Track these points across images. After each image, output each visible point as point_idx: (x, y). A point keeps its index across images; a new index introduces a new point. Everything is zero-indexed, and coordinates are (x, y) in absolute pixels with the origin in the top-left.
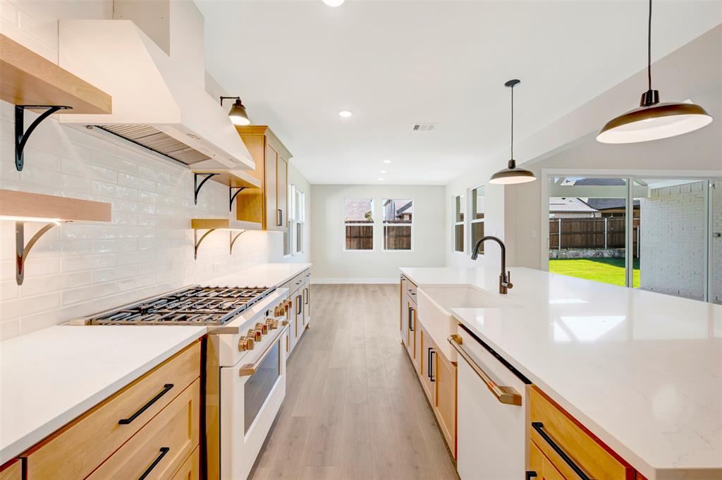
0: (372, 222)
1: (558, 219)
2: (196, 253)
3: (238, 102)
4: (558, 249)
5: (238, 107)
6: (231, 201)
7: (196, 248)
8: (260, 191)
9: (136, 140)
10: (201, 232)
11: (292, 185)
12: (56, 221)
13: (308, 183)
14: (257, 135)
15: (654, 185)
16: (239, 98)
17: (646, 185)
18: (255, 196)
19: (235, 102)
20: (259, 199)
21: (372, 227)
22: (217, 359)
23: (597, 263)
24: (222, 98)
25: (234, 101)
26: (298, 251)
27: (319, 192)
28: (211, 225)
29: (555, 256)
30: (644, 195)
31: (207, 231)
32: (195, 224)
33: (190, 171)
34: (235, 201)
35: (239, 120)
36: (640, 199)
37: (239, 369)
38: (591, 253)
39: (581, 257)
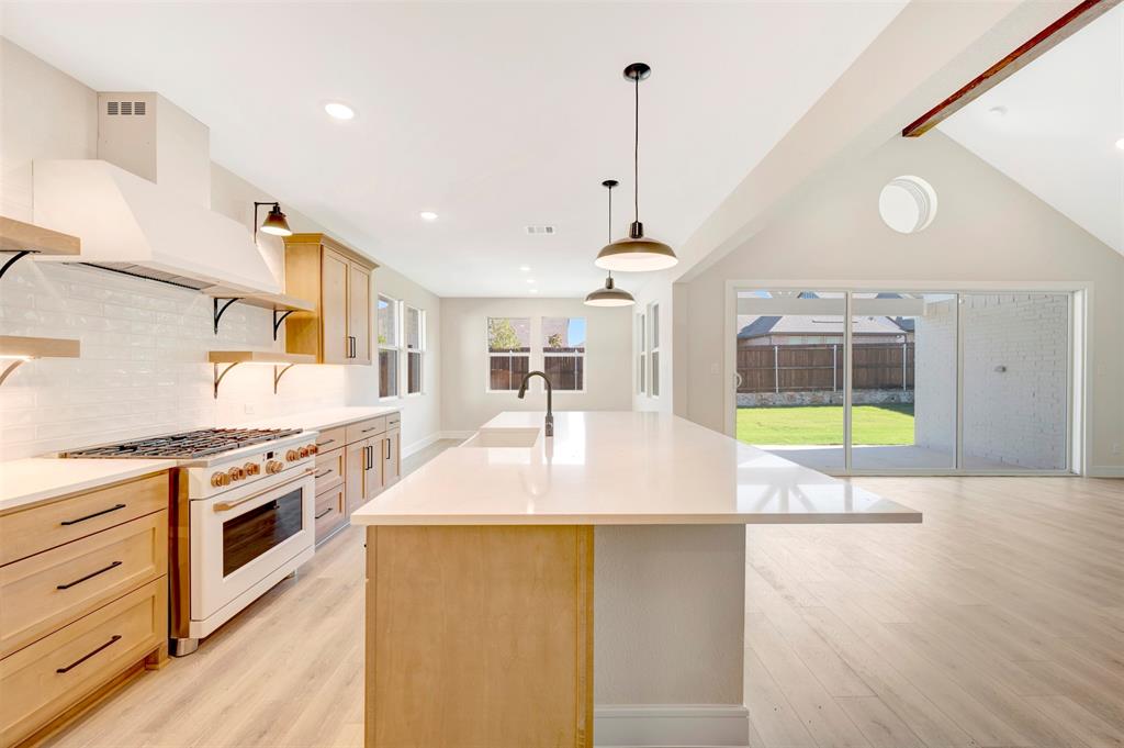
0: (528, 350)
1: (832, 345)
2: (216, 390)
3: (276, 208)
4: (831, 390)
5: (276, 217)
6: (276, 327)
7: (216, 385)
8: (316, 315)
9: (127, 270)
10: (222, 367)
11: (399, 301)
12: (25, 358)
13: (434, 295)
14: (310, 245)
15: (929, 299)
16: (277, 204)
17: (922, 298)
18: (309, 321)
19: (272, 210)
20: (314, 325)
21: (527, 358)
22: (187, 492)
23: (886, 411)
24: (256, 204)
25: (271, 208)
26: (410, 391)
27: (451, 309)
28: (235, 358)
29: (827, 400)
30: (919, 313)
31: (229, 364)
32: (215, 357)
33: (207, 296)
34: (282, 327)
35: (277, 231)
36: (914, 317)
37: (213, 503)
38: (881, 396)
39: (866, 402)
